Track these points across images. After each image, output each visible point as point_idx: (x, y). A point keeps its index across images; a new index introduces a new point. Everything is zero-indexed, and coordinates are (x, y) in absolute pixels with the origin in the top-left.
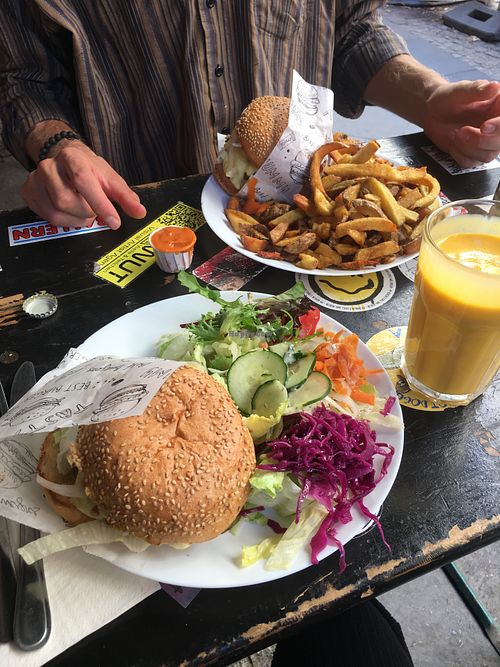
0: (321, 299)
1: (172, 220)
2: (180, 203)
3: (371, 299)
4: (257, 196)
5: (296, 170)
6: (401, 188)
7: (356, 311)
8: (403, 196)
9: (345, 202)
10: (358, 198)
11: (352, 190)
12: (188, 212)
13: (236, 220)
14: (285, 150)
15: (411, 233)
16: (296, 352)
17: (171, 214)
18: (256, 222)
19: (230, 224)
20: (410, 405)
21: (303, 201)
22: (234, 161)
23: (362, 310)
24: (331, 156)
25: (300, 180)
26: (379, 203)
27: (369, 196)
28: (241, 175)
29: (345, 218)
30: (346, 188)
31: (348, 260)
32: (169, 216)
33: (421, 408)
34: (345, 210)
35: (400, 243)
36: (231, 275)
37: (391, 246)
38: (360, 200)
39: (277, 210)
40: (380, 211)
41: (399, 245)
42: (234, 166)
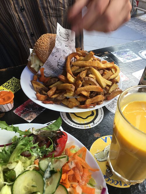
0: (71, 122)
1: (8, 86)
2: (14, 78)
3: (93, 121)
4: (45, 75)
5: (60, 64)
6: (104, 71)
7: (86, 128)
8: (105, 74)
9: (80, 78)
10: (86, 76)
11: (84, 73)
12: (16, 81)
13: (35, 86)
14: (55, 56)
15: (109, 90)
16: (52, 169)
17: (9, 83)
18: (44, 86)
19: (33, 87)
20: (113, 185)
21: (63, 77)
22: (35, 61)
23: (89, 128)
24: (75, 58)
25: (62, 68)
26: (95, 78)
27: (91, 75)
28: (38, 66)
29: (80, 85)
30: (81, 72)
31: (82, 104)
32: (7, 84)
33: (118, 186)
34: (80, 82)
35: (105, 95)
36: (31, 112)
37: (101, 97)
38: (87, 77)
39: (52, 81)
40: (96, 82)
41: (104, 96)
42: (35, 62)
